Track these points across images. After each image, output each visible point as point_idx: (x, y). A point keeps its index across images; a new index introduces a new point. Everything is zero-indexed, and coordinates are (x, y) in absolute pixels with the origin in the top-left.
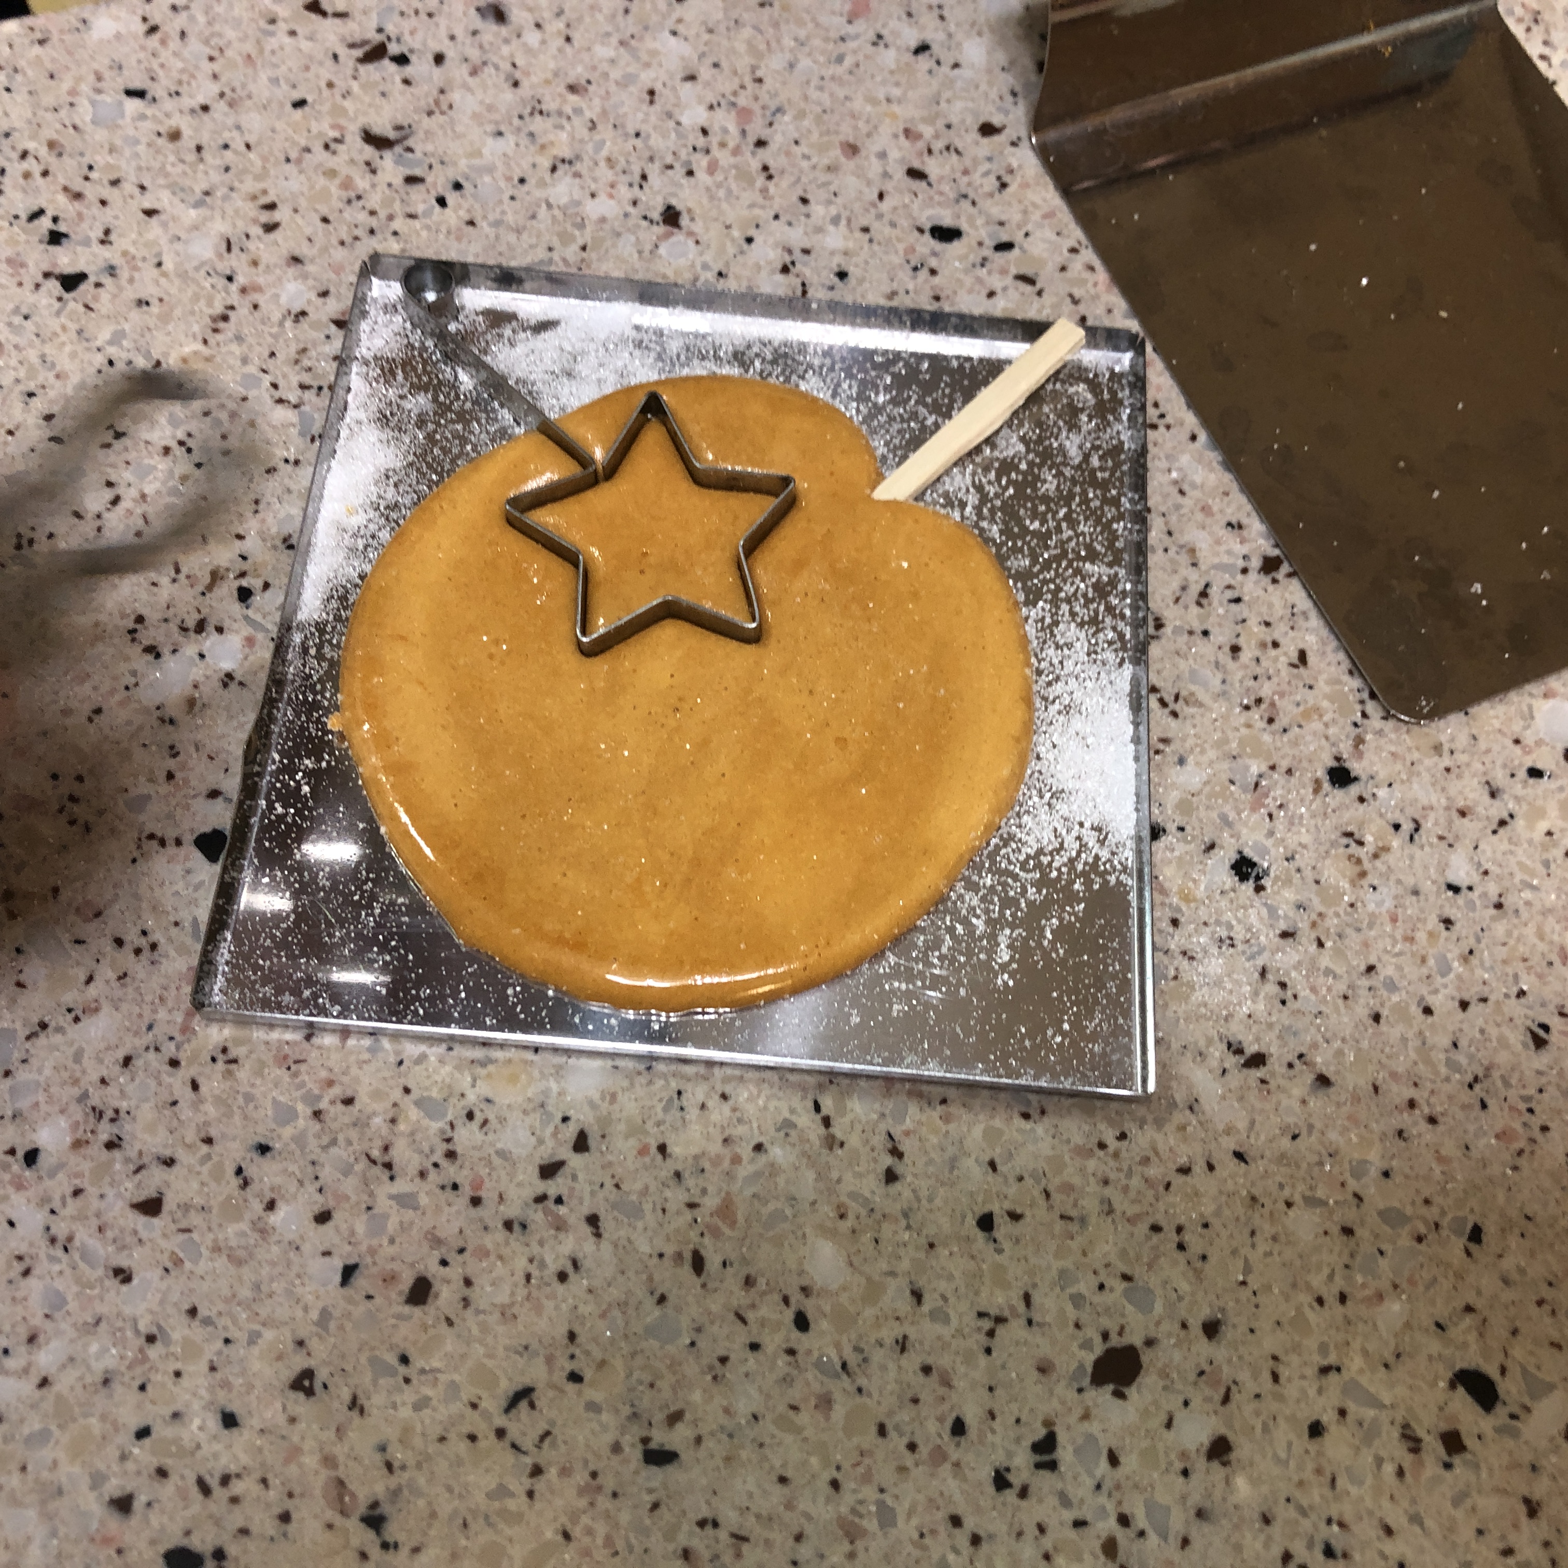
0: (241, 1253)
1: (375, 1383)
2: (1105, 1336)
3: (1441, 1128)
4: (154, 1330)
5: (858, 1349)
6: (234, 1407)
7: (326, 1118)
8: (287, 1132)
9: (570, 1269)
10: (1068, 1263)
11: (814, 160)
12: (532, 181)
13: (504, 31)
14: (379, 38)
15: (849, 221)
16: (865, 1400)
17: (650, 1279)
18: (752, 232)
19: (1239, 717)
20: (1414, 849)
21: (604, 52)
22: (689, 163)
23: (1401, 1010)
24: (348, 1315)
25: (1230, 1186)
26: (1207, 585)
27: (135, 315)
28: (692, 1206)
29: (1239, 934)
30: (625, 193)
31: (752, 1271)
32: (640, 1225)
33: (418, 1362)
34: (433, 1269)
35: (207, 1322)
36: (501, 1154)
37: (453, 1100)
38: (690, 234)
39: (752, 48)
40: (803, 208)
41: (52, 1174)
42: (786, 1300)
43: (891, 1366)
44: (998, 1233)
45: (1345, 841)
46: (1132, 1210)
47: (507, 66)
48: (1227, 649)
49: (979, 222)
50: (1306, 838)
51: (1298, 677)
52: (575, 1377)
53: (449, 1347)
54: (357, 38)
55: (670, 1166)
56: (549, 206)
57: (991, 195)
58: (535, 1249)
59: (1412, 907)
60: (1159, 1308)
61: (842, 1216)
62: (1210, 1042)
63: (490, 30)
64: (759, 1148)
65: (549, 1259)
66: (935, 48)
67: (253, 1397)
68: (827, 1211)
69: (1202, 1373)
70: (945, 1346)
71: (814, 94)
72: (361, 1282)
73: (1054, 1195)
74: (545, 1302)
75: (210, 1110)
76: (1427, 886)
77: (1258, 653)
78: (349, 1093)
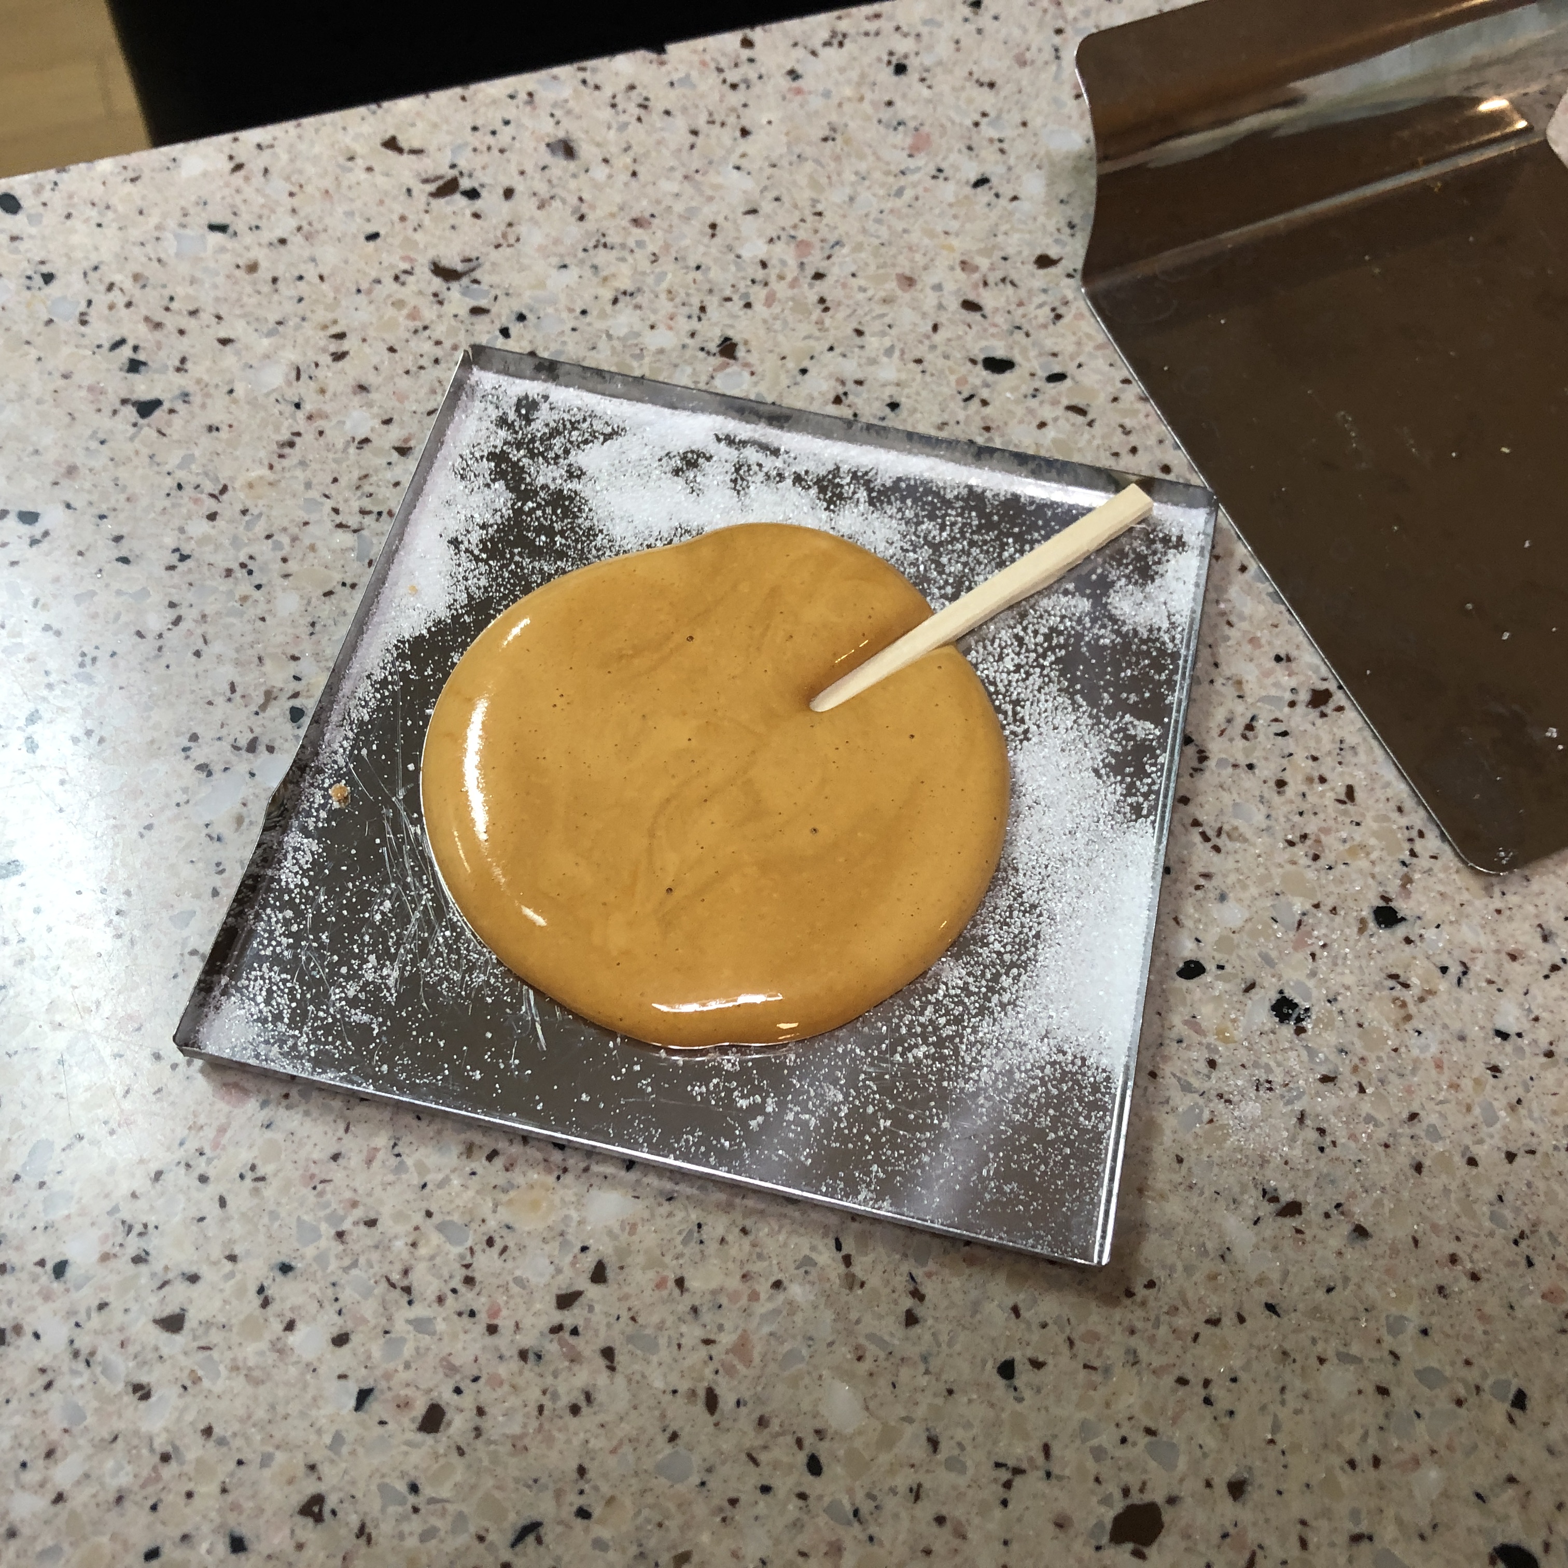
0: (257, 1373)
1: (383, 1510)
2: (1126, 1492)
3: (1484, 1285)
4: (169, 1449)
5: (871, 1496)
6: (245, 1531)
7: (347, 1237)
8: (310, 1252)
9: (582, 1403)
10: (1089, 1415)
11: (870, 293)
12: (594, 313)
13: (572, 166)
14: (453, 173)
15: (903, 352)
16: (875, 1548)
17: (663, 1416)
18: (806, 364)
19: (1283, 855)
20: (1461, 993)
21: (670, 186)
22: (746, 295)
23: (1443, 1160)
24: (360, 1440)
25: (1260, 1340)
26: (1253, 718)
27: (206, 440)
28: (707, 1342)
29: (1278, 1078)
30: (685, 326)
31: (766, 1410)
32: (655, 1359)
33: (427, 1491)
34: (446, 1396)
35: (222, 1442)
36: (519, 1281)
37: (474, 1226)
38: (746, 365)
39: (814, 184)
40: (858, 341)
41: (78, 1287)
42: (799, 1443)
43: (904, 1514)
44: (1019, 1381)
45: (1391, 983)
46: (1157, 1361)
47: (575, 201)
48: (1272, 783)
49: (1033, 353)
50: (1349, 980)
51: (1345, 813)
52: (583, 1513)
53: (458, 1477)
54: (431, 173)
55: (686, 1301)
56: (609, 337)
57: (1045, 326)
58: (549, 1380)
59: (1457, 1053)
60: (1182, 1464)
61: (859, 1359)
62: (1244, 1189)
63: (559, 165)
64: (777, 1285)
65: (562, 1390)
66: (994, 181)
67: (261, 1521)
68: (844, 1352)
69: (1225, 1536)
70: (961, 1496)
71: (871, 226)
72: (375, 1407)
73: (1078, 1343)
74: (556, 1434)
75: (237, 1228)
76: (1474, 1031)
77: (1304, 788)
78: (372, 1216)
